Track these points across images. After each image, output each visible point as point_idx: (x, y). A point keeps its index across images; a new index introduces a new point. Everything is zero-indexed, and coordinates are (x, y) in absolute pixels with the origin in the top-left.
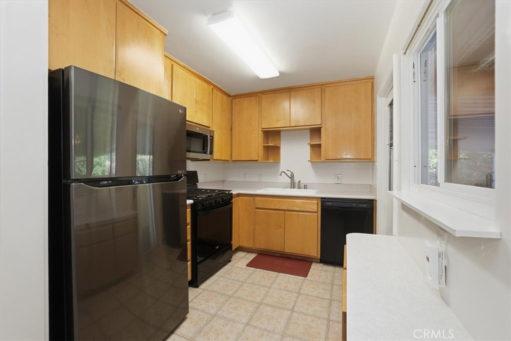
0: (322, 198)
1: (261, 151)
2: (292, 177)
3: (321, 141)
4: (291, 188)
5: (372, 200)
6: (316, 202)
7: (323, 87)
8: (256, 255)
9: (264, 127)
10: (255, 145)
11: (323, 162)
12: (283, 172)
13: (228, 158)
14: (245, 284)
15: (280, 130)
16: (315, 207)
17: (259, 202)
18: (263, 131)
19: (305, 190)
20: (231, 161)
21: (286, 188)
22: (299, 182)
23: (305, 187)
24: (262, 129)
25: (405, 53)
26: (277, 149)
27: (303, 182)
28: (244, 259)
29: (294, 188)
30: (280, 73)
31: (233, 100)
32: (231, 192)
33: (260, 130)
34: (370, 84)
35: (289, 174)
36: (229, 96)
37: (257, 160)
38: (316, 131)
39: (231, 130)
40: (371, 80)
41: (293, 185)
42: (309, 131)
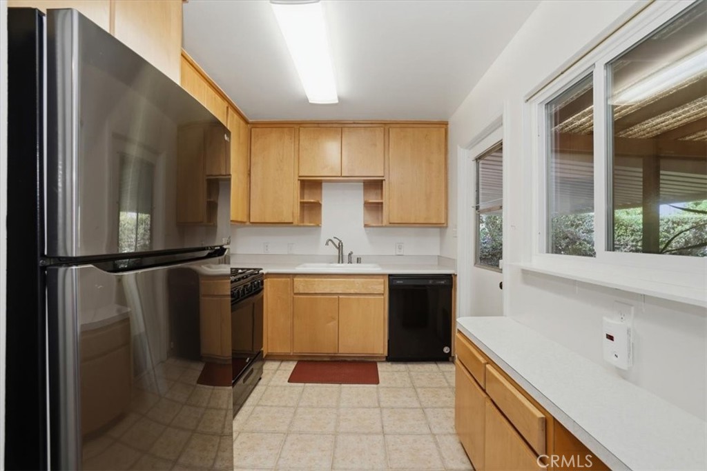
0: (390, 275)
1: (297, 209)
2: (340, 247)
3: (382, 198)
4: (339, 262)
5: (450, 275)
6: (382, 280)
7: (387, 127)
8: (295, 363)
9: (302, 175)
10: (289, 201)
11: (386, 226)
12: (330, 240)
13: (245, 219)
14: (300, 410)
15: (321, 180)
16: (382, 287)
17: (300, 285)
18: (301, 180)
19: (359, 264)
20: (248, 223)
21: (331, 263)
22: (350, 255)
23: (359, 261)
24: (300, 177)
25: (527, 100)
26: (316, 206)
27: (356, 254)
28: (278, 372)
29: (342, 263)
30: (339, 98)
31: (253, 129)
32: (261, 272)
33: (297, 178)
34: (443, 130)
35: (337, 242)
36: (246, 122)
37: (292, 223)
38: (375, 185)
39: (249, 175)
40: (444, 126)
41: (340, 259)
42: (362, 184)
